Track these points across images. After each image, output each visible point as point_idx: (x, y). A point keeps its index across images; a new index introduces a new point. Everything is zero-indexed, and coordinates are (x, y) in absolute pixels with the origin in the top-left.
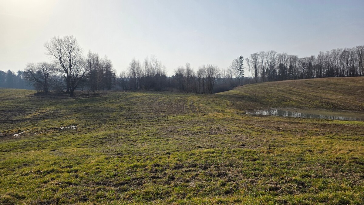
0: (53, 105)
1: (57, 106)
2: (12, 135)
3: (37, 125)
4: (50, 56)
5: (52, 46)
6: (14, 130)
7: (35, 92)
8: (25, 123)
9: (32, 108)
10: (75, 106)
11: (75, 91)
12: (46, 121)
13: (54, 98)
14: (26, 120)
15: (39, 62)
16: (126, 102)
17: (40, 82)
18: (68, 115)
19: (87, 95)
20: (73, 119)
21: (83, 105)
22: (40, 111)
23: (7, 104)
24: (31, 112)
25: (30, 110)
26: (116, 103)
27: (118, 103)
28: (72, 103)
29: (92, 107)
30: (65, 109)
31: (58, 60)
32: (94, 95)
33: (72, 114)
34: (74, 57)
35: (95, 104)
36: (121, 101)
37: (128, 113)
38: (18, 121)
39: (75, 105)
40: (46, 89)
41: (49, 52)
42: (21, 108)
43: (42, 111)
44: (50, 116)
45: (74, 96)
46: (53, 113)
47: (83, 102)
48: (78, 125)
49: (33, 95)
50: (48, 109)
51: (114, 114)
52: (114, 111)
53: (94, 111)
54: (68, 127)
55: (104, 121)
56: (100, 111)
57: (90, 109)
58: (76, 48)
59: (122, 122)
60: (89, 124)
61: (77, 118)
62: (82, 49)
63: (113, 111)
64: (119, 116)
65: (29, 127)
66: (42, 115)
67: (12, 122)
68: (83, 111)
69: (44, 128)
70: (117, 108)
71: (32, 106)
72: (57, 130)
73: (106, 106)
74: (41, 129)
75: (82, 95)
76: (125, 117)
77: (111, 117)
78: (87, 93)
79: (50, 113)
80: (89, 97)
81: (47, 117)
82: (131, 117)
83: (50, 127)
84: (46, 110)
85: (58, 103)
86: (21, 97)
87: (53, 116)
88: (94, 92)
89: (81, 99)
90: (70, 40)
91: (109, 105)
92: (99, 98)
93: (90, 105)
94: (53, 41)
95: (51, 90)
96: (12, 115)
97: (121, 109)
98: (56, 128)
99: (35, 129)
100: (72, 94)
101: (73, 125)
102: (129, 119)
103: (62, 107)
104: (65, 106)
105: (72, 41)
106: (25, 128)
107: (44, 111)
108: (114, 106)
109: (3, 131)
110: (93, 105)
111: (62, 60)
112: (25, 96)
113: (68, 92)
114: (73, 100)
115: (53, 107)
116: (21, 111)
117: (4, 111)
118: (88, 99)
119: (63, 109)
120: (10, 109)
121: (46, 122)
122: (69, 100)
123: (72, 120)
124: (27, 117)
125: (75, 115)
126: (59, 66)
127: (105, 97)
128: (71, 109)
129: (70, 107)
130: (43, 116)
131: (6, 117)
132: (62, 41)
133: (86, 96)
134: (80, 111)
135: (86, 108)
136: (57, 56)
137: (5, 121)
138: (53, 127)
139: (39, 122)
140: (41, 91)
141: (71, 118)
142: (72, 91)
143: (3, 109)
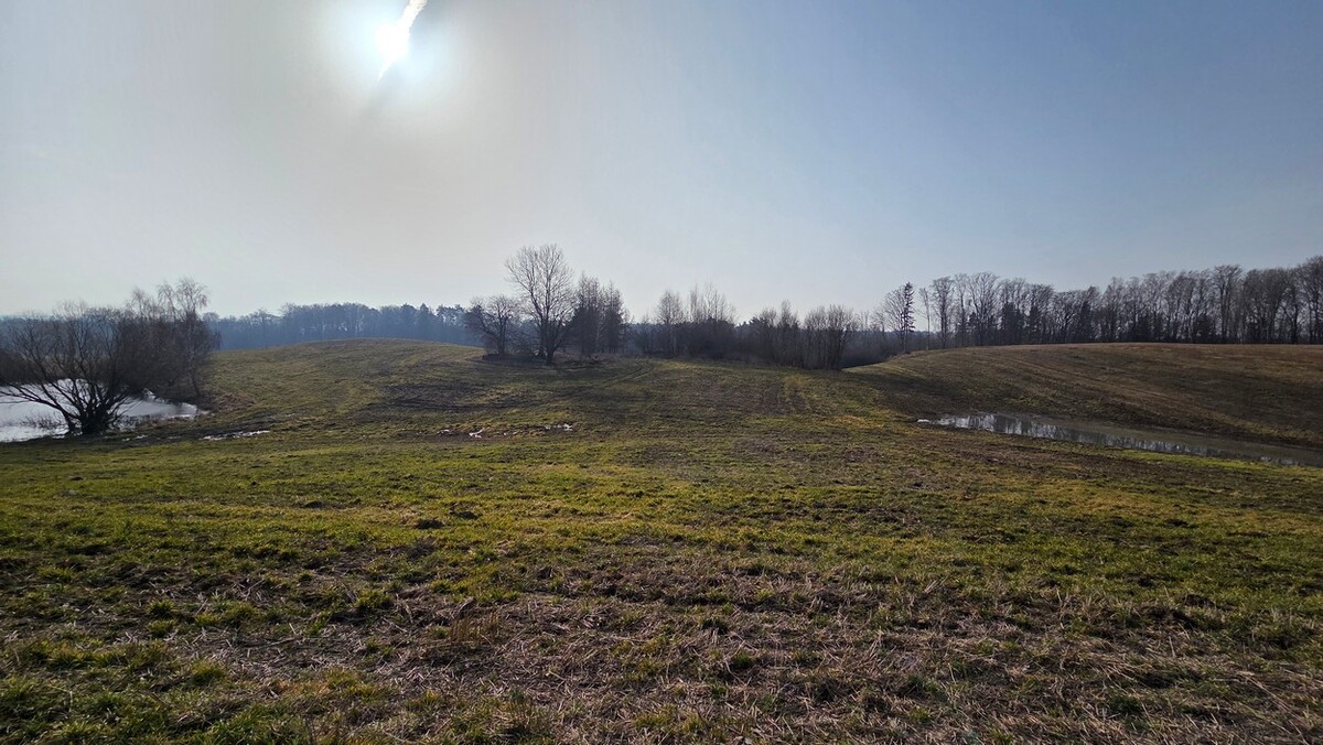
0: (519, 381)
1: (527, 383)
2: (466, 434)
3: (501, 419)
4: (512, 284)
5: (519, 266)
6: (465, 425)
7: (482, 352)
8: (480, 413)
9: (483, 385)
10: (558, 384)
11: (555, 353)
12: (514, 411)
14: (479, 407)
15: (491, 295)
16: (654, 381)
17: (492, 333)
18: (549, 402)
19: (577, 363)
20: (561, 411)
21: (574, 384)
22: (498, 391)
23: (439, 373)
24: (484, 393)
25: (481, 388)
26: (636, 383)
28: (552, 378)
29: (591, 388)
30: (542, 390)
31: (526, 292)
32: (591, 363)
33: (557, 401)
34: (557, 287)
35: (596, 382)
37: (663, 406)
38: (466, 408)
39: (559, 382)
40: (501, 348)
41: (513, 276)
42: (465, 383)
43: (502, 392)
44: (519, 403)
45: (554, 364)
46: (523, 396)
47: (570, 377)
48: (575, 424)
49: (481, 359)
50: (512, 388)
51: (636, 405)
52: (635, 399)
53: (597, 396)
54: (557, 425)
55: (620, 420)
56: (608, 398)
57: (587, 392)
58: (561, 269)
59: (656, 423)
60: (593, 422)
61: (568, 409)
62: (572, 270)
63: (632, 398)
64: (647, 410)
65: (488, 421)
66: (503, 399)
67: (457, 409)
68: (576, 396)
69: (516, 425)
70: (639, 393)
71: (483, 380)
72: (541, 431)
73: (617, 387)
74: (512, 426)
75: (568, 363)
76: (660, 414)
77: (632, 412)
78: (577, 359)
79: (517, 396)
80: (581, 368)
81: (514, 404)
82: (670, 414)
83: (526, 423)
84: (510, 389)
85: (527, 377)
86: (458, 361)
87: (524, 402)
88: (590, 357)
90: (551, 253)
91: (622, 387)
92: (600, 370)
93: (586, 385)
94: (521, 255)
95: (510, 350)
97: (648, 396)
98: (538, 427)
99: (500, 425)
100: (550, 361)
101: (565, 423)
102: (667, 418)
103: (535, 386)
104: (540, 383)
105: (555, 254)
106: (483, 423)
107: (506, 392)
108: (633, 389)
109: (447, 426)
110: (593, 385)
111: (535, 294)
112: (467, 360)
113: (541, 354)
114: (553, 372)
115: (520, 385)
116: (465, 388)
117: (438, 388)
118: (579, 372)
119: (539, 390)
120: (446, 384)
121: (513, 414)
122: (546, 373)
123: (560, 414)
124: (480, 401)
125: (562, 403)
126: (529, 303)
127: (612, 369)
128: (553, 391)
129: (549, 386)
130: (506, 401)
131: (444, 400)
132: (536, 255)
133: (575, 365)
134: (570, 395)
135: (581, 389)
136: (526, 285)
137: (444, 408)
138: (532, 424)
139: (503, 412)
140: (493, 352)
141: (557, 409)
142: (550, 355)
143: (434, 383)
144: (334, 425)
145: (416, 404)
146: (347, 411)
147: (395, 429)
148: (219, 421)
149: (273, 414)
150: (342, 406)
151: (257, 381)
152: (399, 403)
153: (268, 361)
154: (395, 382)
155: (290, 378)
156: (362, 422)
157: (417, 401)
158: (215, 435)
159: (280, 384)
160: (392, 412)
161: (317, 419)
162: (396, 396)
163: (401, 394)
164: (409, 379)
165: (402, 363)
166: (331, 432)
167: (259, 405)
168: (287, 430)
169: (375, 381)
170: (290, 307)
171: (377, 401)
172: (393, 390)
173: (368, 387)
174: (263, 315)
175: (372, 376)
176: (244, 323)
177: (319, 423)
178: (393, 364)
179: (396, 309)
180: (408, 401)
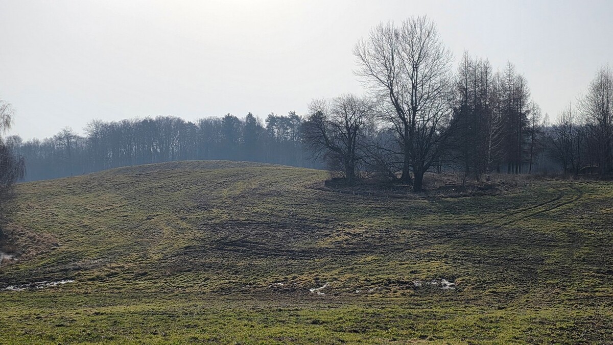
0: (376, 215)
1: (386, 219)
2: (306, 290)
3: (352, 269)
4: (364, 79)
5: (373, 52)
6: (304, 277)
7: (324, 175)
8: (323, 260)
9: (327, 222)
10: (431, 220)
11: (427, 175)
12: (369, 258)
13: (373, 194)
14: (321, 252)
15: (336, 96)
16: (585, 216)
17: (337, 149)
18: (418, 246)
19: (459, 188)
20: (436, 260)
21: (454, 220)
22: (347, 230)
23: (270, 206)
24: (328, 232)
25: (324, 225)
26: (553, 219)
27: (559, 217)
28: (422, 211)
29: (480, 226)
30: (408, 229)
31: (383, 89)
32: (480, 189)
33: (430, 244)
34: (427, 78)
35: (488, 217)
36: (566, 212)
37: (600, 255)
38: (306, 254)
39: (432, 217)
40: (350, 169)
41: (365, 67)
42: (303, 219)
43: (352, 231)
44: (376, 247)
45: (424, 190)
46: (381, 237)
47: (450, 209)
48: (458, 280)
49: (323, 186)
50: (366, 225)
51: (555, 253)
52: (552, 243)
53: (490, 238)
54: (431, 281)
56: (508, 241)
57: (475, 231)
58: (432, 52)
59: (588, 282)
60: (487, 278)
61: (446, 256)
62: (448, 51)
63: (548, 242)
64: (573, 261)
65: (334, 272)
66: (354, 241)
67: (293, 255)
68: (459, 238)
69: (372, 278)
70: (559, 234)
71: (327, 214)
72: (407, 288)
73: (522, 224)
74: (366, 280)
75: (446, 188)
76: (595, 268)
77: (549, 264)
78: (460, 183)
79: (373, 237)
80: (465, 196)
81: (369, 248)
83: (386, 277)
84: (362, 227)
85: (387, 210)
86: (294, 188)
87: (382, 246)
88: (478, 179)
89: (443, 201)
90: (418, 30)
91: (530, 224)
92: (495, 199)
93: (473, 222)
94: (376, 36)
95: (362, 172)
96: (288, 237)
97: (574, 239)
98: (403, 283)
99: (351, 279)
100: (419, 186)
101: (443, 277)
103: (398, 223)
104: (404, 218)
105: (424, 30)
106: (328, 275)
107: (357, 231)
108: (547, 228)
109: (281, 278)
110: (483, 221)
111: (395, 90)
112: (305, 187)
113: (406, 177)
114: (424, 203)
115: (376, 221)
116: (304, 226)
117: (269, 225)
118: (463, 202)
119: (404, 228)
120: (279, 220)
122: (412, 203)
123: (435, 264)
124: (324, 244)
125: (438, 248)
126: (387, 104)
127: (513, 198)
128: (424, 230)
129: (419, 222)
130: (358, 244)
131: (277, 241)
132: (397, 35)
133: (456, 191)
134: (449, 235)
135: (464, 227)
136: (383, 79)
137: (277, 252)
138: (393, 277)
139: (354, 260)
140: (339, 174)
141: (430, 257)
142: (419, 176)
143: (264, 219)
144: (145, 274)
145: (243, 247)
146: (160, 256)
147: (217, 282)
148: (22, 267)
149: (78, 259)
150: (155, 250)
151: (62, 218)
152: (221, 246)
153: (74, 193)
154: (216, 217)
155: (97, 214)
156: (178, 270)
157: (243, 243)
158: (18, 284)
159: (86, 222)
160: (213, 258)
161: (126, 266)
162: (218, 237)
163: (223, 234)
164: (234, 214)
165: (225, 192)
166: (142, 284)
167: (64, 248)
168: (93, 279)
169: (193, 216)
170: (97, 125)
171: (195, 243)
172: (214, 228)
173: (184, 224)
174: (68, 136)
175: (189, 211)
176: (48, 147)
177: (128, 271)
178: (214, 193)
179: (217, 122)
180: (232, 243)
